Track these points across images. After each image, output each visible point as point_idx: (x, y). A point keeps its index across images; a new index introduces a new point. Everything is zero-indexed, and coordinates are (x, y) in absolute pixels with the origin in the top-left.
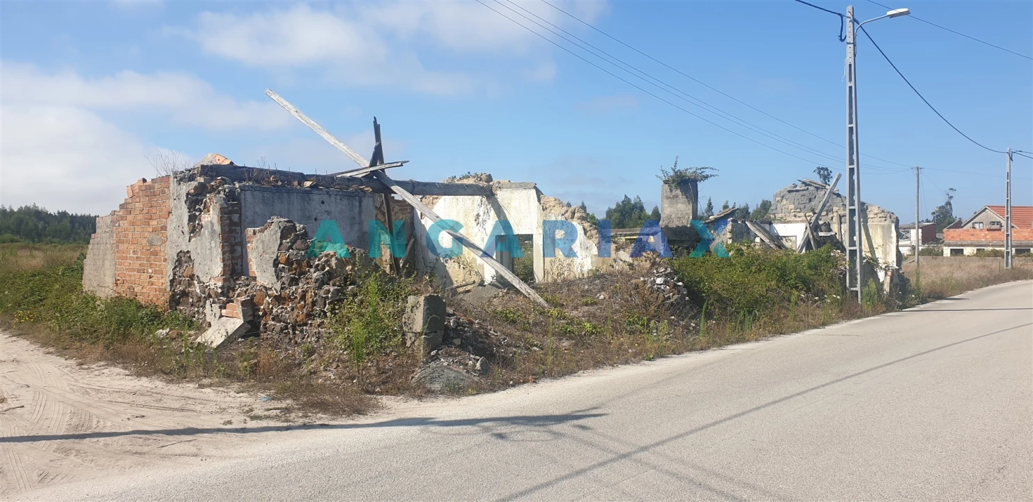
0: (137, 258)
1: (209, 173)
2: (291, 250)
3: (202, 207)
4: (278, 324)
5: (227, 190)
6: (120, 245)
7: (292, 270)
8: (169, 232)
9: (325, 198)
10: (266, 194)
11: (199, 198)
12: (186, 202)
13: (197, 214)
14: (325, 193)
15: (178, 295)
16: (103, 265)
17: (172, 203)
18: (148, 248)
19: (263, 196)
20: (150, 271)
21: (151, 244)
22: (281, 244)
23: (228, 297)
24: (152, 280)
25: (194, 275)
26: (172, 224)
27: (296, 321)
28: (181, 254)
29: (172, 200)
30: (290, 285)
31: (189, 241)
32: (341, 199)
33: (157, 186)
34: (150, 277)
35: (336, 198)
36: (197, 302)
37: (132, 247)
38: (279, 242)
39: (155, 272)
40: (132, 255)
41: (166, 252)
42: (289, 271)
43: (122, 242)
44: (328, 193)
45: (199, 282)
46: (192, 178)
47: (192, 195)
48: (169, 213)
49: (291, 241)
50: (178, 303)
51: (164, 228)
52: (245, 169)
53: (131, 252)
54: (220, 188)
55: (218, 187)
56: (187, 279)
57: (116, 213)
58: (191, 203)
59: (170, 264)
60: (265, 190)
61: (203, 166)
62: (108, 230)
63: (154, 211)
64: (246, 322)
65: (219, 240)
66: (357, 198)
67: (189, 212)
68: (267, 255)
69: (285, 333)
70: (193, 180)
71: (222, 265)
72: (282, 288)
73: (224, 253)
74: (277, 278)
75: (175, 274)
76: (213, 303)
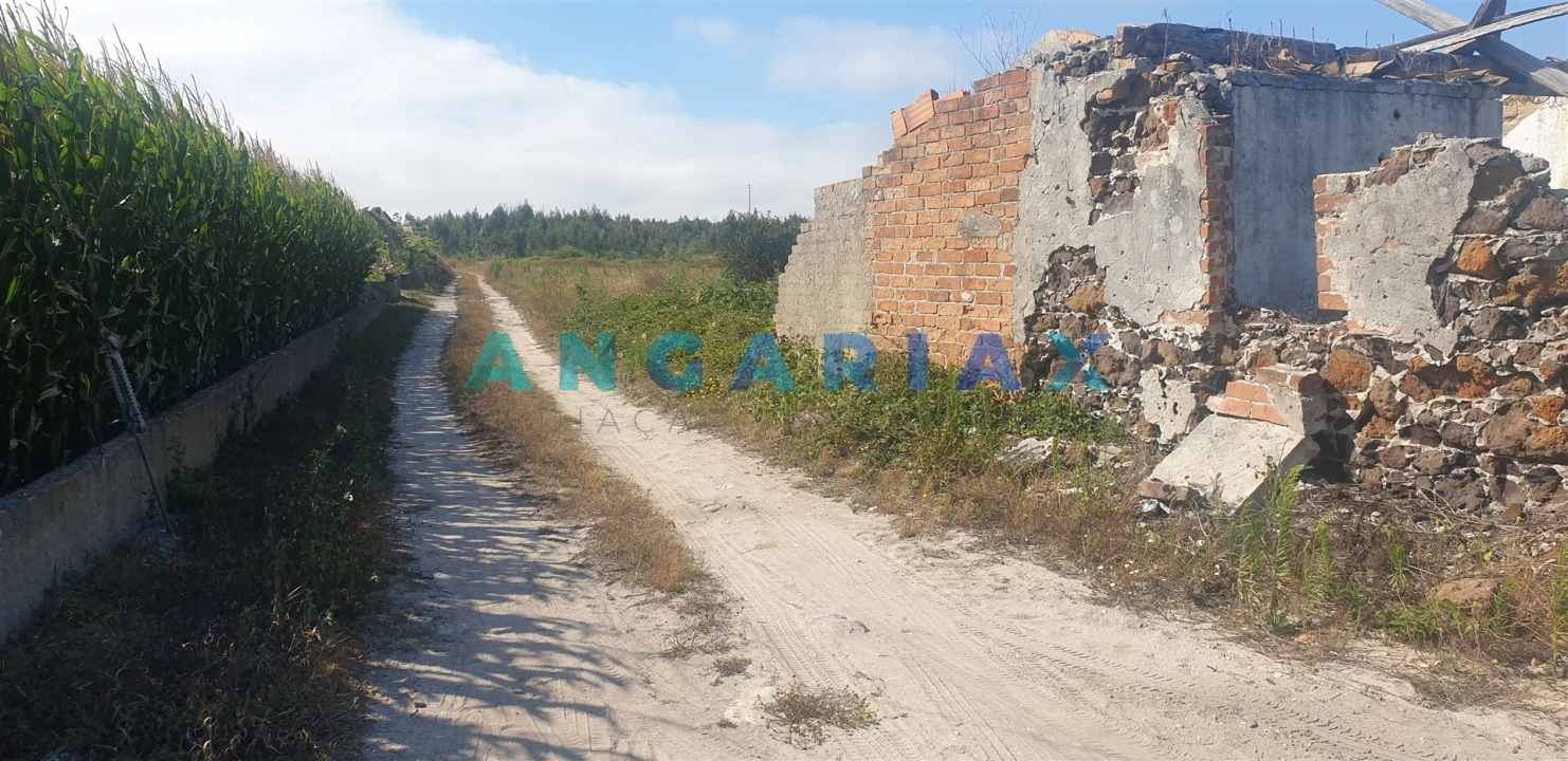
0: (929, 267)
1: (1149, 45)
2: (1510, 231)
3: (1130, 135)
4: (1427, 449)
5: (1200, 86)
6: (884, 241)
7: (1505, 292)
8: (1024, 205)
9: (1402, 102)
10: (1282, 95)
11: (1121, 112)
12: (1082, 125)
13: (1114, 152)
14: (1402, 89)
15: (1044, 352)
16: (834, 285)
17: (1036, 132)
18: (962, 244)
19: (1278, 101)
20: (966, 296)
21: (970, 234)
22: (1470, 213)
23: (1217, 363)
24: (972, 316)
25: (1100, 306)
26: (1034, 187)
27: (1520, 447)
28: (1064, 256)
29: (1036, 125)
30: (1499, 334)
31: (1091, 223)
32: (1434, 107)
33: (988, 96)
34: (965, 311)
35: (1424, 105)
36: (1113, 371)
37: (918, 243)
38: (1463, 207)
39: (981, 299)
40: (914, 261)
41: (1014, 251)
42: (1494, 293)
43: (891, 235)
44: (1407, 90)
45: (1120, 321)
46: (1098, 64)
47: (1104, 105)
48: (1027, 156)
49: (1510, 203)
50: (1043, 371)
51: (1011, 195)
52: (1221, 35)
53: (914, 254)
54: (1180, 82)
55: (1173, 80)
56: (1078, 315)
57: (875, 172)
58: (1097, 127)
59: (1026, 281)
60: (1278, 84)
61: (1129, 33)
62: (853, 210)
63: (979, 157)
64: (1314, 436)
65: (1197, 215)
66: (1467, 101)
67: (1093, 149)
68: (1403, 250)
69: (1458, 477)
70: (1102, 67)
71: (1206, 279)
72: (1460, 346)
73: (1212, 249)
74: (1441, 314)
75: (1039, 304)
76: (1170, 375)
